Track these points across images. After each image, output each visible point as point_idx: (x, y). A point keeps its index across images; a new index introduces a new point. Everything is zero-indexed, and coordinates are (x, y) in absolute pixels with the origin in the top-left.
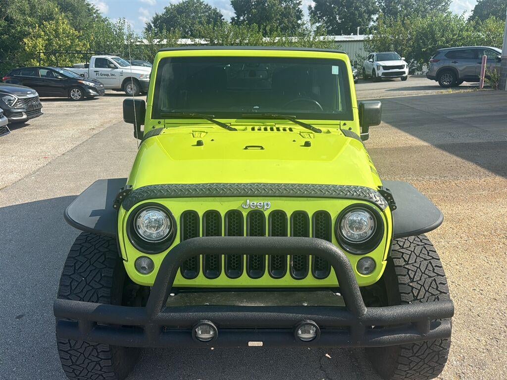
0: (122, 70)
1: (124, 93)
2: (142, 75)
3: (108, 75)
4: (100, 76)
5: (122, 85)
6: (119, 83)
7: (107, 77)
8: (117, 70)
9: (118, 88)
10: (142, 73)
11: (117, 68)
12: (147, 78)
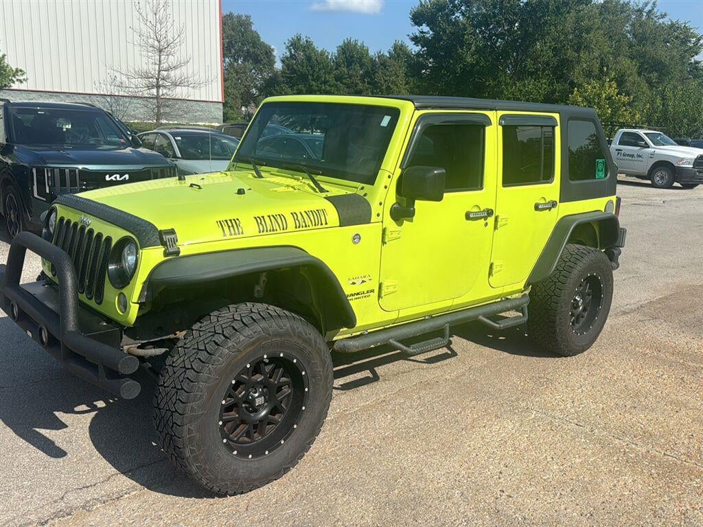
0: (653, 150)
1: (649, 182)
2: (682, 159)
3: (633, 156)
4: (622, 157)
5: (649, 171)
6: (644, 167)
7: (630, 158)
8: (648, 149)
9: (643, 174)
10: (682, 156)
11: (649, 147)
12: (689, 164)
